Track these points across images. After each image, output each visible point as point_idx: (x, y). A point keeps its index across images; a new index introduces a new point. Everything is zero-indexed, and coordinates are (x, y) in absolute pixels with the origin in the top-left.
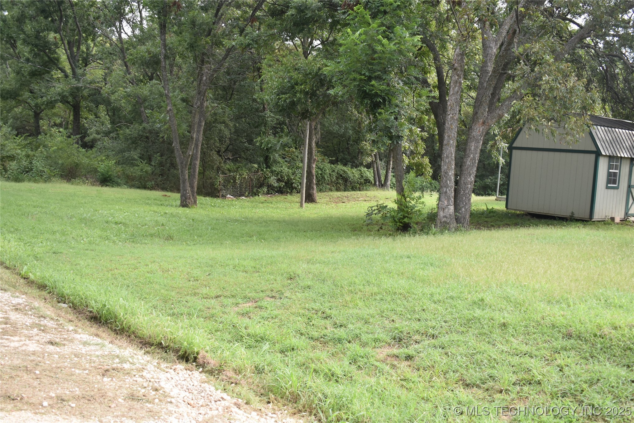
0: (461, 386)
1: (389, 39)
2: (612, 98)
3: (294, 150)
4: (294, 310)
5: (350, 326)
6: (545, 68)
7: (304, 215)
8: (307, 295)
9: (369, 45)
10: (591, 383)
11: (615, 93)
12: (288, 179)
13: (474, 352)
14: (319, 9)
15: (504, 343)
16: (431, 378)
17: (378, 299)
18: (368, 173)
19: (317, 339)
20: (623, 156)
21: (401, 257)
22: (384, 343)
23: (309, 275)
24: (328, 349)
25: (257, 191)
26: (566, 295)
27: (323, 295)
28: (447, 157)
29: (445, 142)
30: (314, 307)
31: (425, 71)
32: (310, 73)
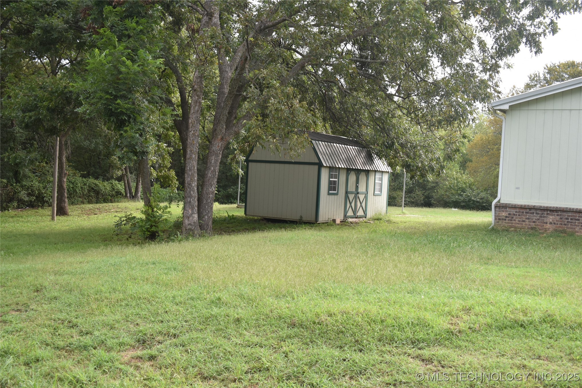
0: (199, 379)
1: (133, 61)
2: (331, 117)
3: (45, 165)
4: (40, 322)
5: (96, 333)
6: (272, 91)
7: (55, 227)
8: (54, 306)
9: (115, 67)
10: (311, 365)
11: (333, 113)
12: (39, 193)
13: (212, 347)
14: (66, 31)
15: (238, 336)
16: (172, 375)
17: (124, 304)
18: (119, 186)
19: (63, 348)
20: (340, 166)
21: (147, 264)
22: (129, 347)
23: (56, 286)
24: (73, 357)
25: (7, 205)
26: (291, 290)
27: (70, 305)
28: (190, 170)
29: (188, 156)
30: (60, 317)
31: (170, 92)
32: (56, 92)
